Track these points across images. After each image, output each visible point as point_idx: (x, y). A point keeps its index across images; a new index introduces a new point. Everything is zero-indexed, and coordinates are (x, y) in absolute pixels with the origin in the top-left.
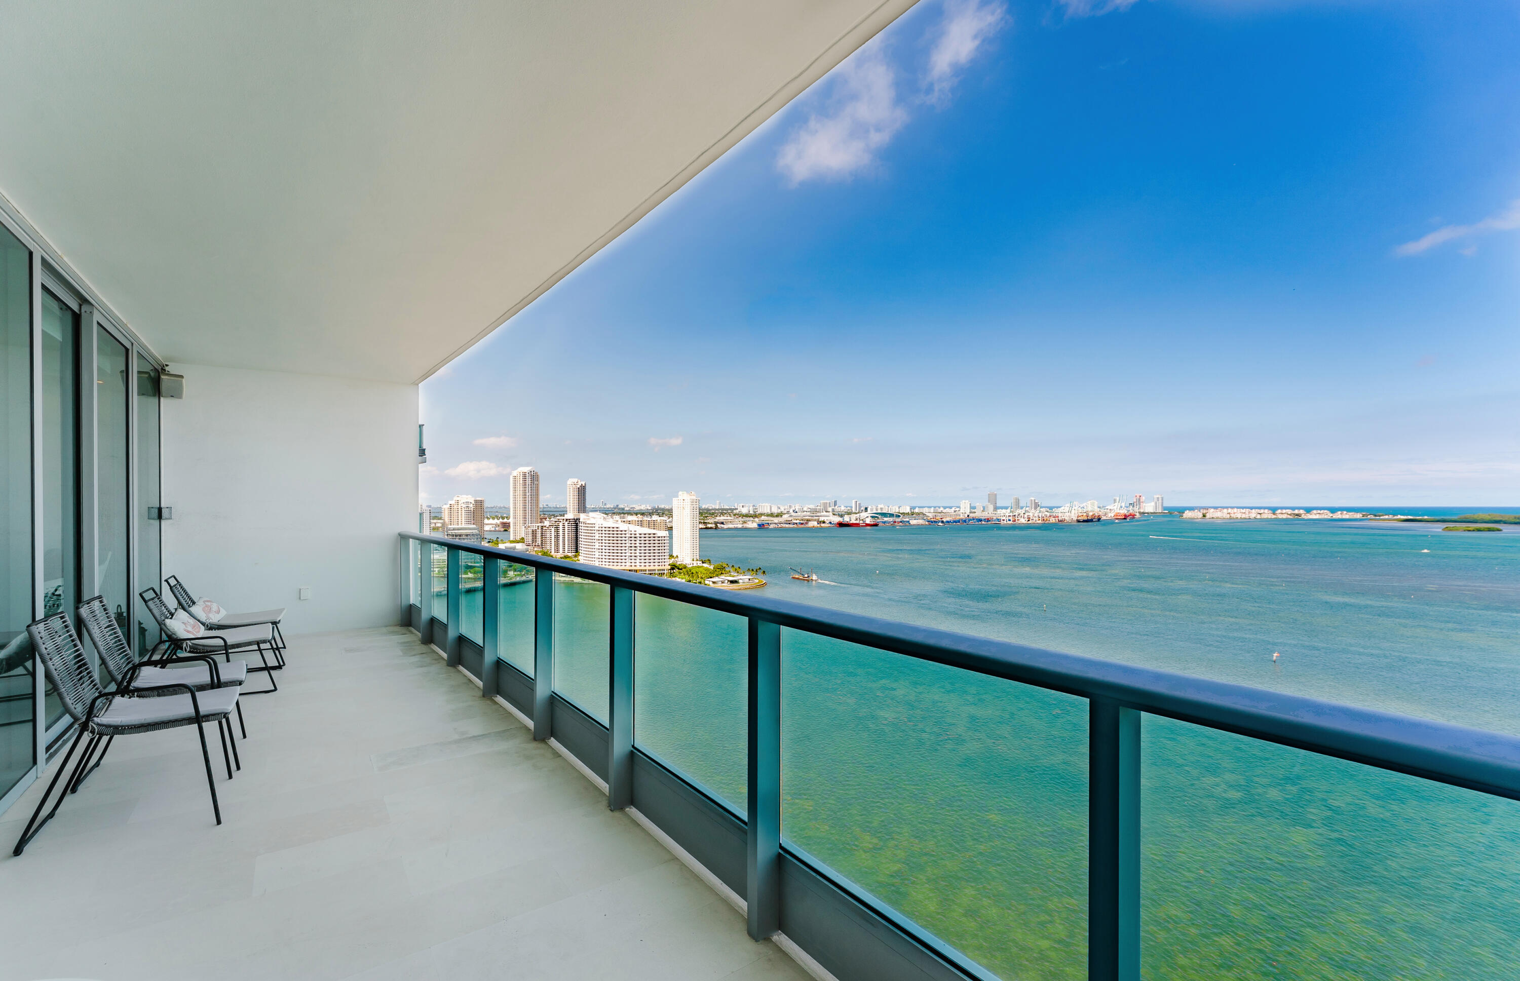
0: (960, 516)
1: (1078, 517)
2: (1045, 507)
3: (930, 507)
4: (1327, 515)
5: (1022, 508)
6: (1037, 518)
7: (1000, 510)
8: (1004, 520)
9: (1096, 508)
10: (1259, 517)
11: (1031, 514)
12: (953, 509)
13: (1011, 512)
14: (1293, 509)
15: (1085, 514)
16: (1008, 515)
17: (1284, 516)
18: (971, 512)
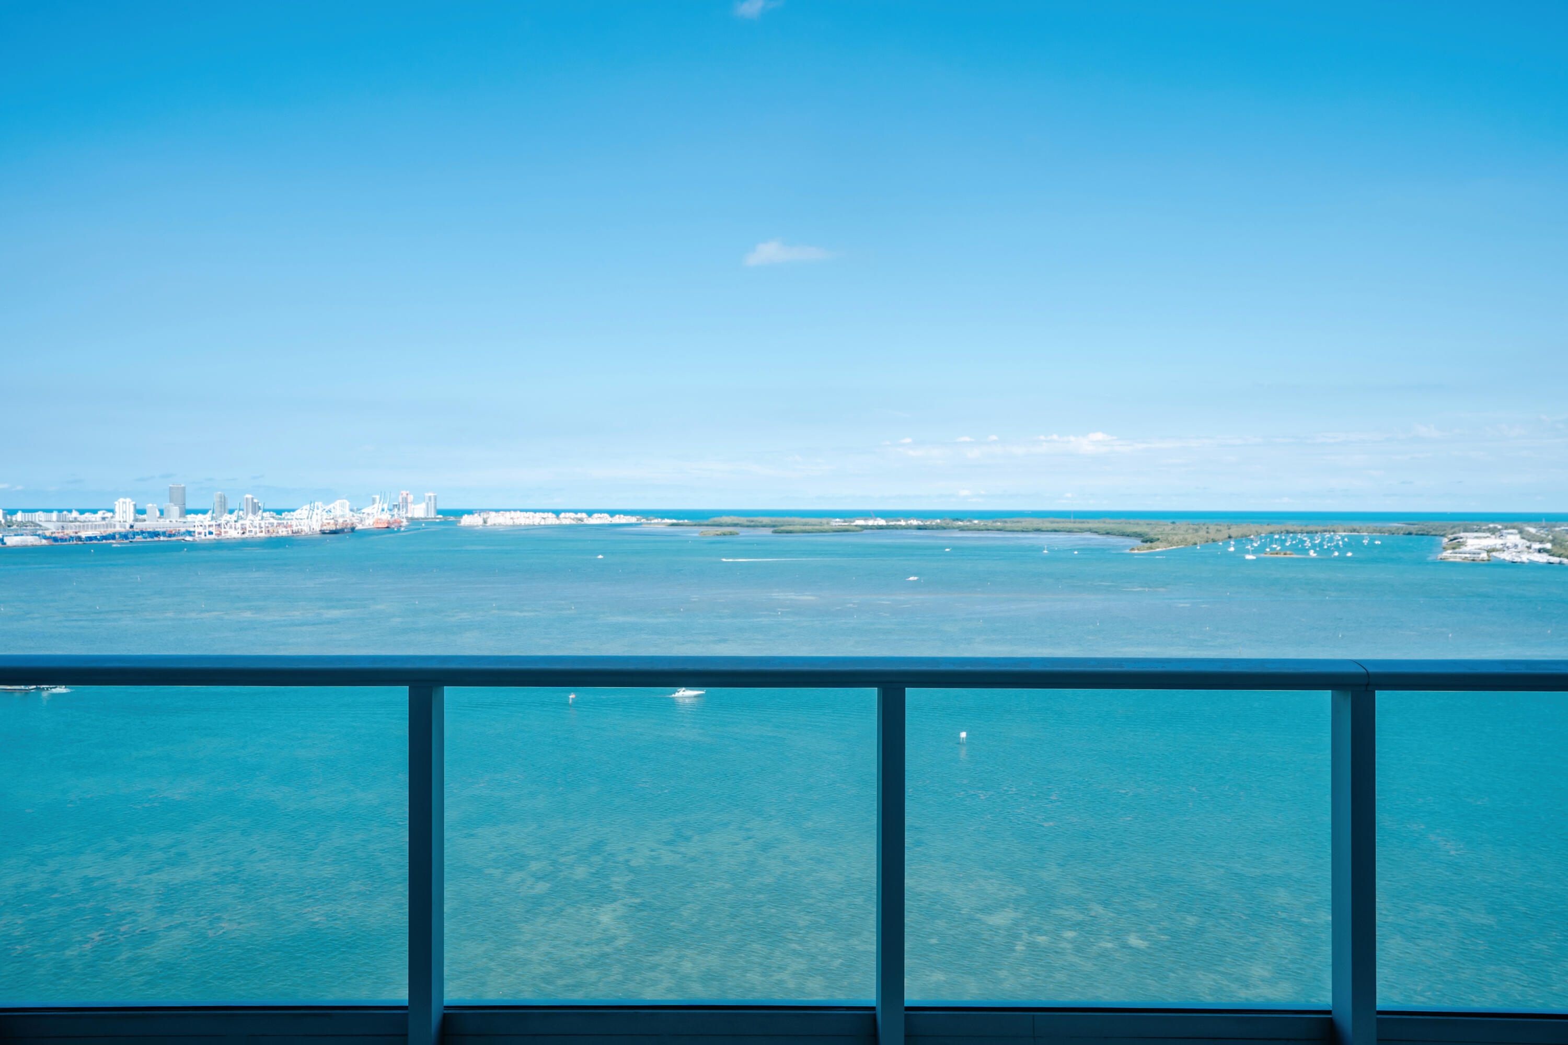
0: (115, 526)
1: (322, 526)
2: (269, 511)
3: (51, 511)
4: (606, 519)
5: (231, 512)
6: (258, 530)
7: (193, 515)
8: (200, 533)
9: (347, 510)
10: (543, 523)
11: (247, 523)
12: (100, 514)
13: (213, 518)
14: (576, 512)
15: (332, 521)
16: (207, 523)
17: (568, 522)
18: (136, 520)
